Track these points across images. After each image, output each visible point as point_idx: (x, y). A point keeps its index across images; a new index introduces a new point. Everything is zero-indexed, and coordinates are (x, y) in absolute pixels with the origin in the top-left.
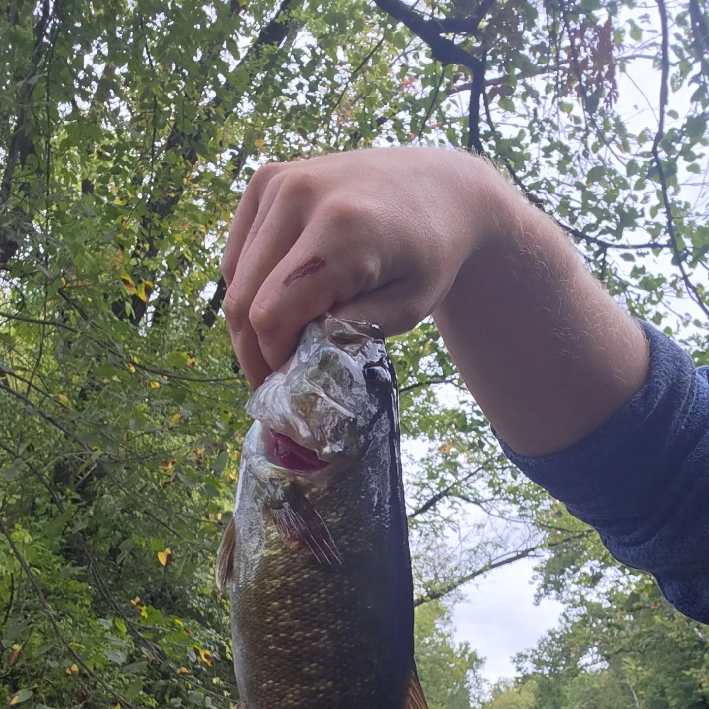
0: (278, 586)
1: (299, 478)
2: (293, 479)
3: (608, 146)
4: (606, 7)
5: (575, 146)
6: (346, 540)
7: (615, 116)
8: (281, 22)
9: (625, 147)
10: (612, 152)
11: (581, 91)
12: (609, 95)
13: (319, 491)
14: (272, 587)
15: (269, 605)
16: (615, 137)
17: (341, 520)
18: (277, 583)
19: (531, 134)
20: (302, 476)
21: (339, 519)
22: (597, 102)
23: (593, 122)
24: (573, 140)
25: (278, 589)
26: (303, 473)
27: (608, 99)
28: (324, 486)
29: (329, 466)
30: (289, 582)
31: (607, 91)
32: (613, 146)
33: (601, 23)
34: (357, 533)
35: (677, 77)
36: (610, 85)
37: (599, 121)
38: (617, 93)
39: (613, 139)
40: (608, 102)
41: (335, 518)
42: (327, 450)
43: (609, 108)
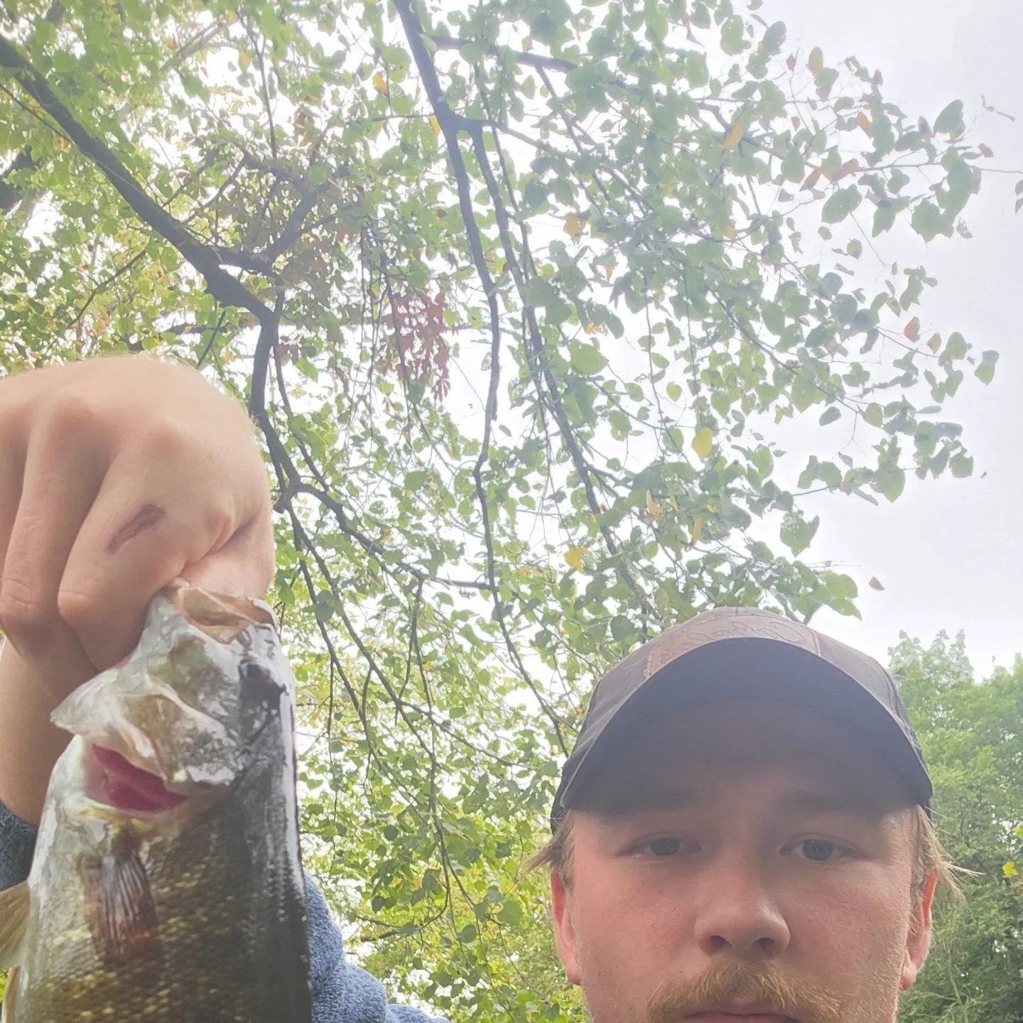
0: (93, 986)
1: (135, 822)
2: (123, 823)
3: (434, 446)
4: (436, 279)
5: (393, 438)
6: (205, 915)
7: (444, 412)
8: (12, 185)
9: (455, 454)
10: (438, 454)
11: (404, 372)
12: (439, 383)
13: (165, 840)
14: (83, 988)
15: (77, 1016)
16: (443, 437)
17: (197, 886)
18: (91, 982)
19: (339, 411)
20: (141, 819)
21: (194, 883)
22: (422, 392)
23: (417, 413)
24: (392, 431)
25: (91, 991)
26: (141, 814)
27: (437, 388)
28: (174, 833)
29: (185, 804)
30: (112, 980)
31: (436, 379)
32: (440, 447)
33: (433, 296)
34: (222, 905)
35: (515, 386)
36: (440, 372)
37: (425, 415)
38: (448, 384)
39: (441, 440)
40: (438, 393)
41: (189, 880)
42: (180, 776)
43: (438, 400)
